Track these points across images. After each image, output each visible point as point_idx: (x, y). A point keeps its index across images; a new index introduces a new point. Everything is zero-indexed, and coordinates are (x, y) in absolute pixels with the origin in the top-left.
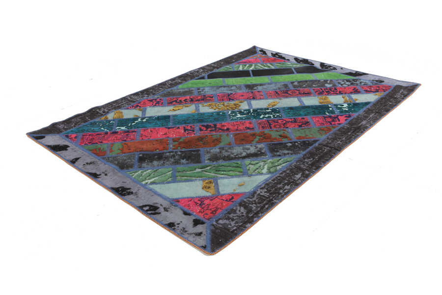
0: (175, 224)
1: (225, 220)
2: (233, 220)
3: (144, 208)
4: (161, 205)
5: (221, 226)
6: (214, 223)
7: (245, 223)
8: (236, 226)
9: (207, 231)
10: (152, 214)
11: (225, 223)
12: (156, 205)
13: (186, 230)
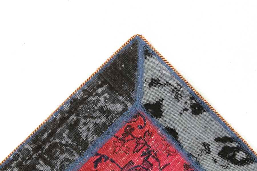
0: (190, 110)
1: (113, 109)
2: (101, 109)
3: (244, 156)
4: (215, 161)
5: (120, 98)
6: (129, 105)
7: (83, 101)
8: (97, 94)
9: (142, 88)
10: (231, 140)
11: (113, 103)
12: (224, 162)
13: (174, 95)
